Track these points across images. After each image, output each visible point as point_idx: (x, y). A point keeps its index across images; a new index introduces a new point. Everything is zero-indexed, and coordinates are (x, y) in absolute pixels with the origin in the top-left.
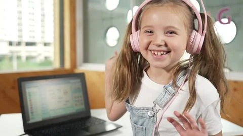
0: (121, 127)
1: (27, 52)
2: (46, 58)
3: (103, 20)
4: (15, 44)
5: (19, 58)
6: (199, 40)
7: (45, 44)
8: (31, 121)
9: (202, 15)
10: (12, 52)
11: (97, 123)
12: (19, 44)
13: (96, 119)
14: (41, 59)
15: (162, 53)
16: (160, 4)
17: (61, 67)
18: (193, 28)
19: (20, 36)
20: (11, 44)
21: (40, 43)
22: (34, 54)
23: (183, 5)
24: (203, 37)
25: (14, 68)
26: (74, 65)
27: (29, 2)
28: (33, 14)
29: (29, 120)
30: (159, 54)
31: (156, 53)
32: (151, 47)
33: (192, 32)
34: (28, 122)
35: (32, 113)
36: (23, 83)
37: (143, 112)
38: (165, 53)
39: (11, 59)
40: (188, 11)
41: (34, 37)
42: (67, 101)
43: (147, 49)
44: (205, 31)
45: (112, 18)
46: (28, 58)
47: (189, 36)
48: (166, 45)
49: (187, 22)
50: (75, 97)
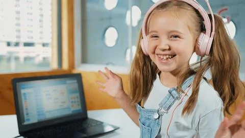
0: (118, 128)
1: (25, 52)
2: (44, 58)
3: (102, 19)
4: (13, 44)
5: (17, 59)
7: (44, 45)
8: (26, 123)
10: (10, 53)
11: (93, 125)
12: (17, 44)
13: (93, 120)
14: (39, 59)
15: (167, 56)
17: (59, 67)
19: (18, 37)
20: (9, 44)
21: (39, 43)
22: (31, 55)
25: (13, 69)
26: (72, 65)
27: (27, 1)
28: (31, 14)
29: (24, 121)
31: (162, 57)
34: (23, 124)
35: (27, 114)
36: (17, 84)
37: (149, 114)
38: (170, 57)
39: (9, 59)
41: (32, 38)
42: (64, 102)
43: (154, 53)
45: (110, 18)
46: (26, 59)
50: (72, 99)
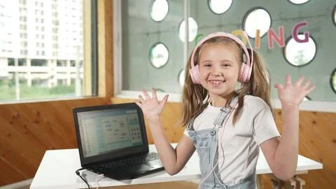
1: (34, 73)
2: (60, 81)
5: (22, 82)
6: (247, 71)
9: (249, 51)
15: (220, 82)
16: (216, 43)
18: (243, 61)
21: (53, 61)
22: (43, 77)
23: (233, 42)
24: (251, 69)
26: (111, 92)
28: (42, 20)
29: (86, 154)
30: (217, 83)
31: (215, 82)
32: (210, 78)
33: (241, 64)
34: (84, 157)
38: (222, 82)
40: (237, 47)
41: (43, 53)
42: (124, 135)
43: (206, 79)
44: (252, 64)
46: (34, 82)
47: (240, 67)
48: (223, 75)
49: (238, 56)
